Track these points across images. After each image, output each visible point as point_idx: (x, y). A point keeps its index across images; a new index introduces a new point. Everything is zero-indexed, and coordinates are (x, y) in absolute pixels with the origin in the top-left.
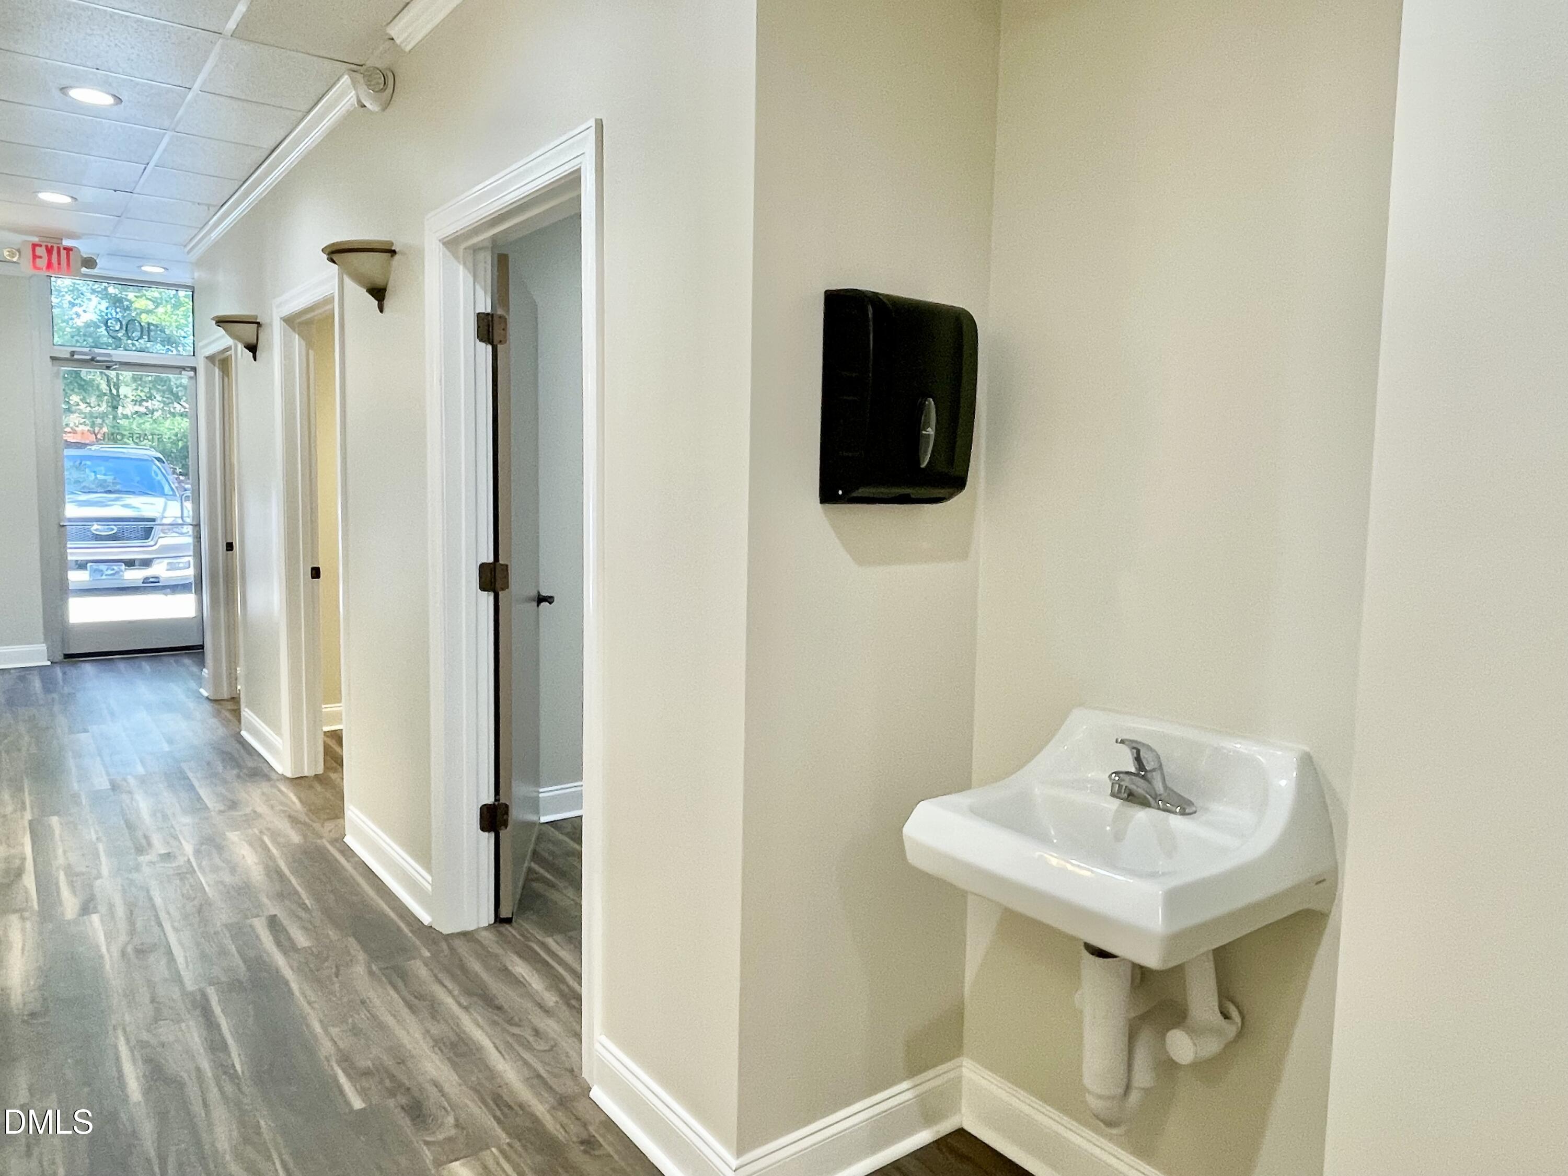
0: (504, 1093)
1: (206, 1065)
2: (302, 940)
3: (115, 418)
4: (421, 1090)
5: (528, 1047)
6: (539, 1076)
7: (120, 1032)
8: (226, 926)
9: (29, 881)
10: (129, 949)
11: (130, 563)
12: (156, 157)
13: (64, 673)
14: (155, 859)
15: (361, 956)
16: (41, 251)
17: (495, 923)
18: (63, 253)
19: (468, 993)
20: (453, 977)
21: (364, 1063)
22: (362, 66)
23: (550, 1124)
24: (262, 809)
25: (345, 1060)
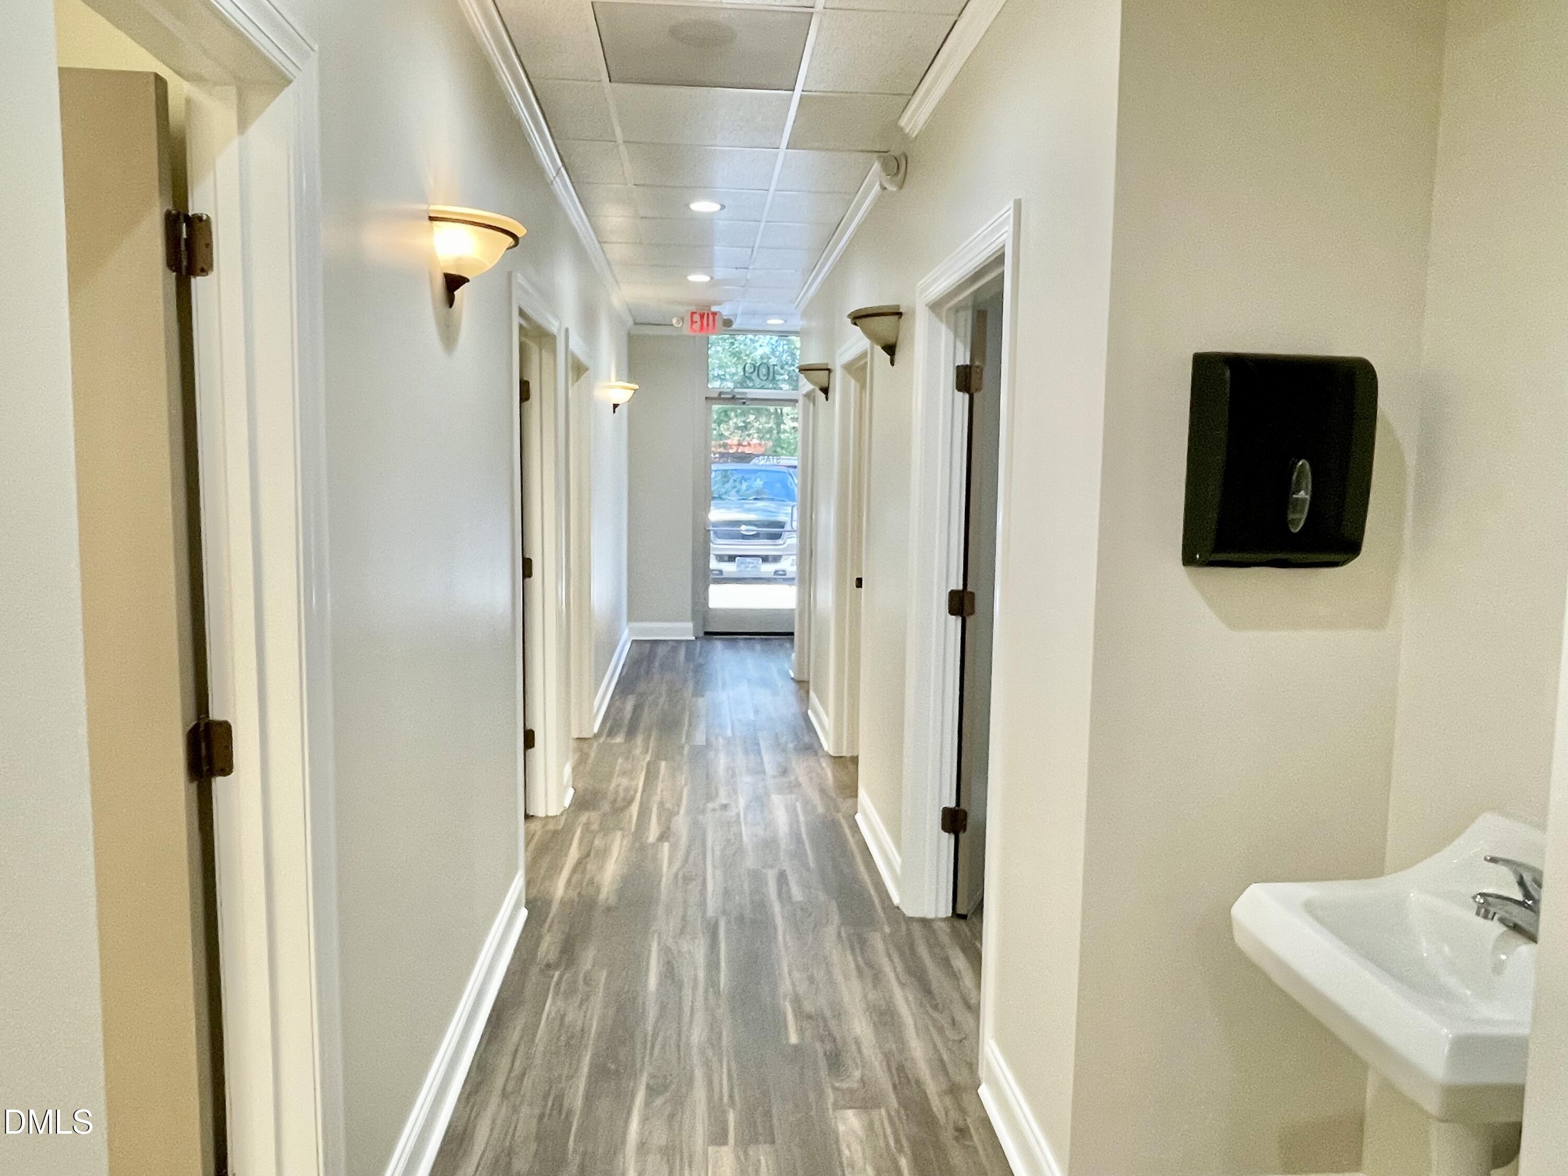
0: (908, 1065)
1: (701, 974)
2: (797, 894)
3: (779, 432)
4: (845, 1043)
5: (941, 1030)
6: (941, 1061)
7: (656, 936)
8: (749, 871)
9: (634, 809)
10: (680, 876)
11: (765, 559)
12: (758, 241)
13: (702, 647)
14: (717, 807)
15: (836, 918)
16: (697, 318)
17: (952, 916)
18: (711, 317)
19: (910, 971)
20: (902, 955)
21: (808, 1007)
22: (887, 152)
23: (936, 1104)
24: (802, 779)
25: (797, 1002)
